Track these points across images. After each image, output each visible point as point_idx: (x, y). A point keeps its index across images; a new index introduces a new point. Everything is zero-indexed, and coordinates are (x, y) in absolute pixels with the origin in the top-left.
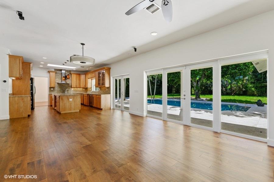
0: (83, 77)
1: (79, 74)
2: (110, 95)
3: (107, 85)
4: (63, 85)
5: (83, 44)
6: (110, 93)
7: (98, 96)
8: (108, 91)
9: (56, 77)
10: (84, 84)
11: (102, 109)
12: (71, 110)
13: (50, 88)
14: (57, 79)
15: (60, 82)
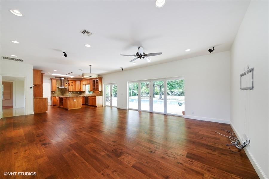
0: (78, 83)
1: (75, 81)
2: (102, 96)
3: (100, 90)
4: (62, 89)
5: (90, 65)
6: (102, 95)
7: (93, 97)
8: (100, 93)
9: (57, 83)
10: (79, 89)
11: (96, 106)
12: (75, 107)
13: (52, 92)
14: (57, 85)
15: (59, 86)
